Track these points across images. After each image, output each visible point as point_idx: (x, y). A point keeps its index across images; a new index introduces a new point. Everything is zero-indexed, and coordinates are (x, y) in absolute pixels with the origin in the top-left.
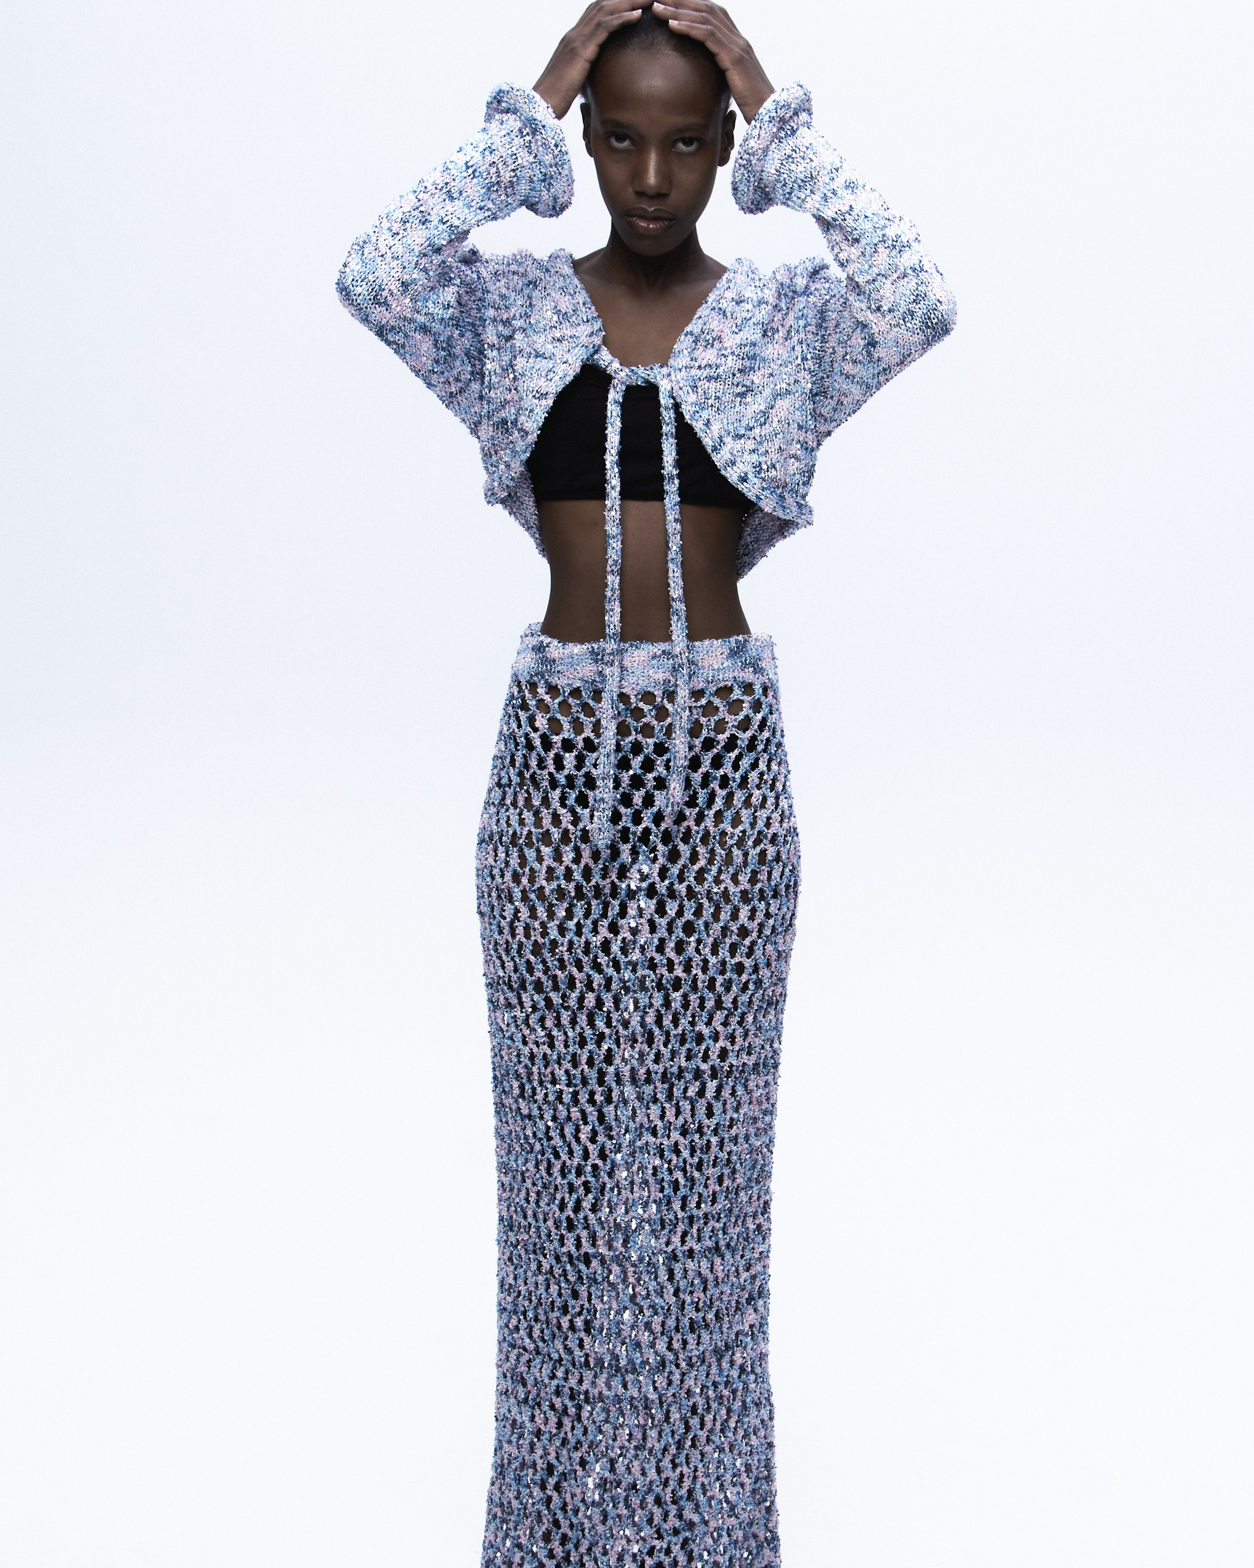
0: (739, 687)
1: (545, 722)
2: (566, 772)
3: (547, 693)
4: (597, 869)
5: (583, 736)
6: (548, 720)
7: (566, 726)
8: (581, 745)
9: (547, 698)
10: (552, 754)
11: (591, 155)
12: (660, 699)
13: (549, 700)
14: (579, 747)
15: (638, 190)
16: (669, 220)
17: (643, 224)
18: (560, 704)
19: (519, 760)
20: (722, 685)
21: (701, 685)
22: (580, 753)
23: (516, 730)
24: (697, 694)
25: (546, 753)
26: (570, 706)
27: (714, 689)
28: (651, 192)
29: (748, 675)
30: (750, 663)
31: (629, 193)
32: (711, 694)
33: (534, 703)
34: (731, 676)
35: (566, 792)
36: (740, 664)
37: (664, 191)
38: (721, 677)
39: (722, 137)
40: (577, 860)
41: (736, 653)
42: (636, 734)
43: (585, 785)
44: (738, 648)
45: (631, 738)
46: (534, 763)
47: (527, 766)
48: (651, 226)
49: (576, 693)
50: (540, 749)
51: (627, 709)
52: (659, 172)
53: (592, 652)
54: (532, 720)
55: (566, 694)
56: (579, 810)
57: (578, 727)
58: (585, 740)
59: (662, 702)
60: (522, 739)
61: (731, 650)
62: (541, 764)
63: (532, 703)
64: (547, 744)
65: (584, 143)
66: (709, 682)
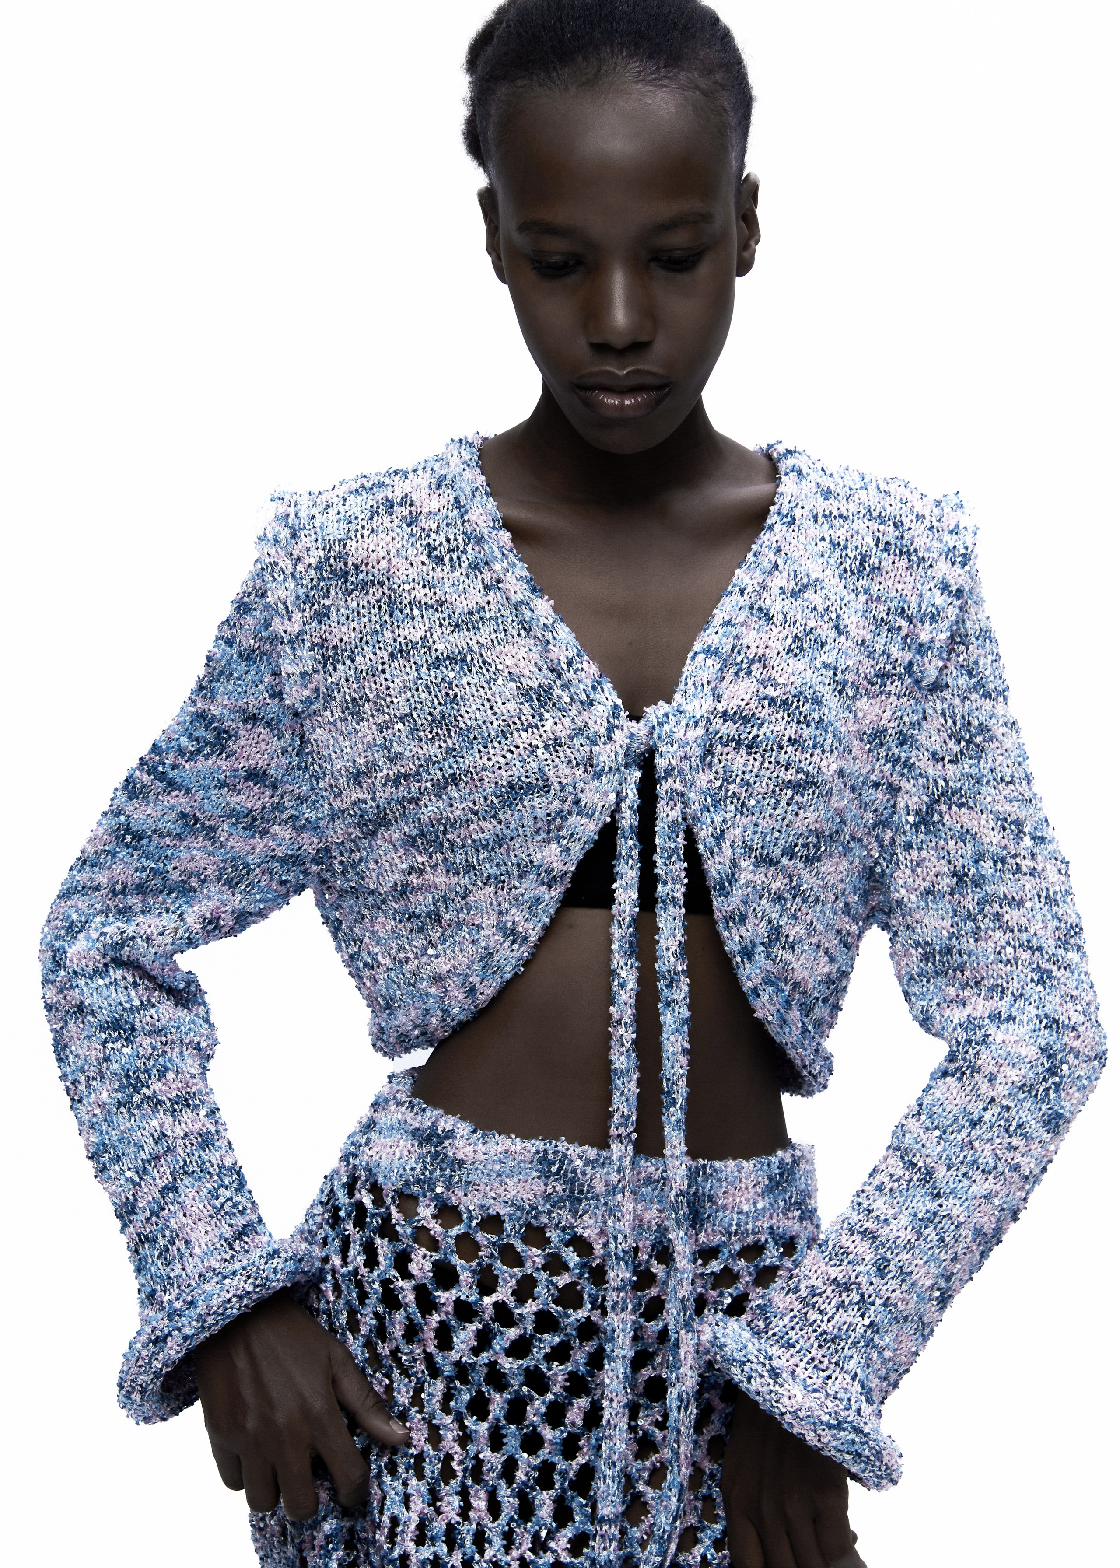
0: (776, 1243)
1: (428, 1266)
2: (454, 1356)
3: (434, 1217)
4: (494, 1530)
5: (494, 1298)
6: (435, 1264)
7: (465, 1276)
8: (489, 1313)
9: (436, 1228)
10: (435, 1319)
11: (504, 281)
12: (645, 1257)
13: (438, 1229)
14: (487, 1316)
15: (596, 340)
16: (658, 388)
17: (613, 401)
18: (458, 1238)
19: (368, 1322)
20: (750, 1239)
21: (717, 1240)
22: (486, 1326)
23: (363, 1271)
24: (707, 1254)
25: (423, 1317)
26: (477, 1247)
27: (737, 1247)
28: (619, 342)
29: (791, 1225)
30: (796, 1202)
31: (580, 348)
32: (731, 1256)
33: (409, 1230)
34: (766, 1225)
35: (455, 1388)
36: (782, 1204)
37: (643, 338)
38: (750, 1227)
39: (738, 227)
40: (465, 1511)
41: (778, 1184)
42: (593, 1309)
43: (489, 1380)
44: (781, 1175)
45: (582, 1314)
46: (398, 1331)
47: (381, 1331)
48: (627, 402)
49: (493, 1223)
50: (413, 1308)
51: (583, 1266)
52: (631, 304)
53: (544, 1159)
54: (402, 1261)
55: (474, 1224)
56: (470, 1422)
57: (487, 1283)
58: (496, 1305)
59: (648, 1261)
60: (376, 1286)
61: (770, 1179)
62: (412, 1332)
63: (404, 1230)
64: (426, 1303)
65: (489, 259)
66: (730, 1235)
